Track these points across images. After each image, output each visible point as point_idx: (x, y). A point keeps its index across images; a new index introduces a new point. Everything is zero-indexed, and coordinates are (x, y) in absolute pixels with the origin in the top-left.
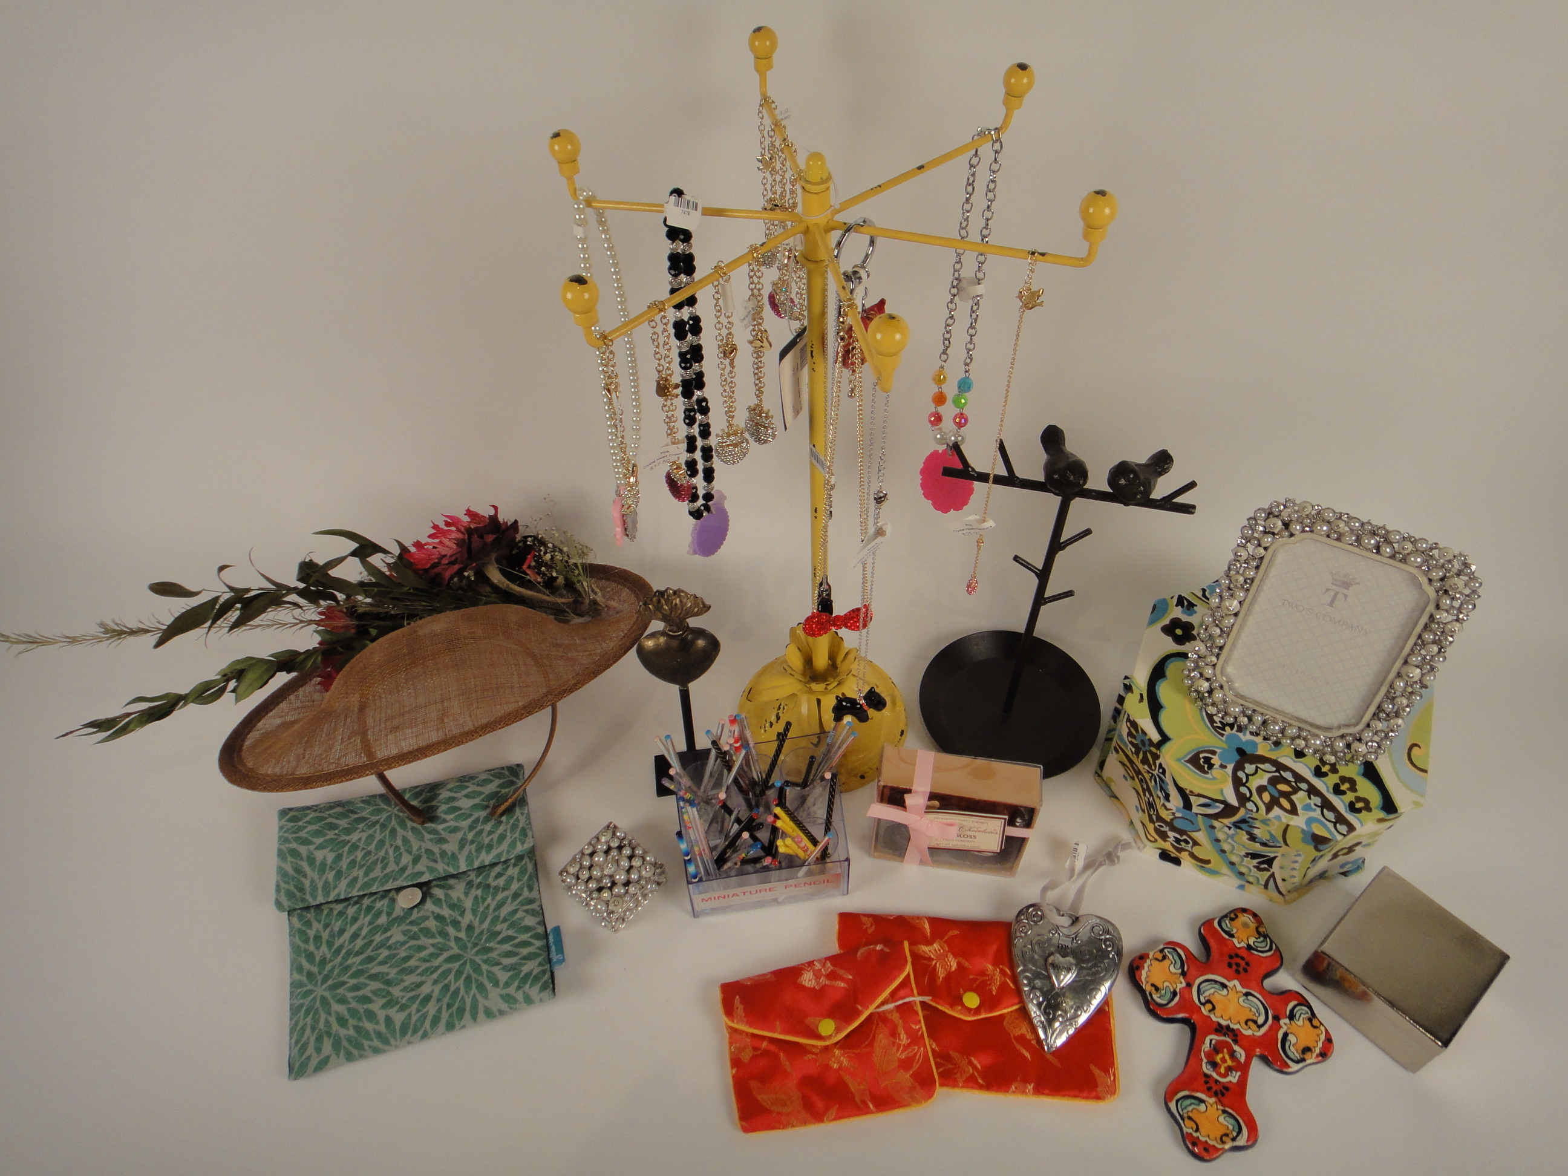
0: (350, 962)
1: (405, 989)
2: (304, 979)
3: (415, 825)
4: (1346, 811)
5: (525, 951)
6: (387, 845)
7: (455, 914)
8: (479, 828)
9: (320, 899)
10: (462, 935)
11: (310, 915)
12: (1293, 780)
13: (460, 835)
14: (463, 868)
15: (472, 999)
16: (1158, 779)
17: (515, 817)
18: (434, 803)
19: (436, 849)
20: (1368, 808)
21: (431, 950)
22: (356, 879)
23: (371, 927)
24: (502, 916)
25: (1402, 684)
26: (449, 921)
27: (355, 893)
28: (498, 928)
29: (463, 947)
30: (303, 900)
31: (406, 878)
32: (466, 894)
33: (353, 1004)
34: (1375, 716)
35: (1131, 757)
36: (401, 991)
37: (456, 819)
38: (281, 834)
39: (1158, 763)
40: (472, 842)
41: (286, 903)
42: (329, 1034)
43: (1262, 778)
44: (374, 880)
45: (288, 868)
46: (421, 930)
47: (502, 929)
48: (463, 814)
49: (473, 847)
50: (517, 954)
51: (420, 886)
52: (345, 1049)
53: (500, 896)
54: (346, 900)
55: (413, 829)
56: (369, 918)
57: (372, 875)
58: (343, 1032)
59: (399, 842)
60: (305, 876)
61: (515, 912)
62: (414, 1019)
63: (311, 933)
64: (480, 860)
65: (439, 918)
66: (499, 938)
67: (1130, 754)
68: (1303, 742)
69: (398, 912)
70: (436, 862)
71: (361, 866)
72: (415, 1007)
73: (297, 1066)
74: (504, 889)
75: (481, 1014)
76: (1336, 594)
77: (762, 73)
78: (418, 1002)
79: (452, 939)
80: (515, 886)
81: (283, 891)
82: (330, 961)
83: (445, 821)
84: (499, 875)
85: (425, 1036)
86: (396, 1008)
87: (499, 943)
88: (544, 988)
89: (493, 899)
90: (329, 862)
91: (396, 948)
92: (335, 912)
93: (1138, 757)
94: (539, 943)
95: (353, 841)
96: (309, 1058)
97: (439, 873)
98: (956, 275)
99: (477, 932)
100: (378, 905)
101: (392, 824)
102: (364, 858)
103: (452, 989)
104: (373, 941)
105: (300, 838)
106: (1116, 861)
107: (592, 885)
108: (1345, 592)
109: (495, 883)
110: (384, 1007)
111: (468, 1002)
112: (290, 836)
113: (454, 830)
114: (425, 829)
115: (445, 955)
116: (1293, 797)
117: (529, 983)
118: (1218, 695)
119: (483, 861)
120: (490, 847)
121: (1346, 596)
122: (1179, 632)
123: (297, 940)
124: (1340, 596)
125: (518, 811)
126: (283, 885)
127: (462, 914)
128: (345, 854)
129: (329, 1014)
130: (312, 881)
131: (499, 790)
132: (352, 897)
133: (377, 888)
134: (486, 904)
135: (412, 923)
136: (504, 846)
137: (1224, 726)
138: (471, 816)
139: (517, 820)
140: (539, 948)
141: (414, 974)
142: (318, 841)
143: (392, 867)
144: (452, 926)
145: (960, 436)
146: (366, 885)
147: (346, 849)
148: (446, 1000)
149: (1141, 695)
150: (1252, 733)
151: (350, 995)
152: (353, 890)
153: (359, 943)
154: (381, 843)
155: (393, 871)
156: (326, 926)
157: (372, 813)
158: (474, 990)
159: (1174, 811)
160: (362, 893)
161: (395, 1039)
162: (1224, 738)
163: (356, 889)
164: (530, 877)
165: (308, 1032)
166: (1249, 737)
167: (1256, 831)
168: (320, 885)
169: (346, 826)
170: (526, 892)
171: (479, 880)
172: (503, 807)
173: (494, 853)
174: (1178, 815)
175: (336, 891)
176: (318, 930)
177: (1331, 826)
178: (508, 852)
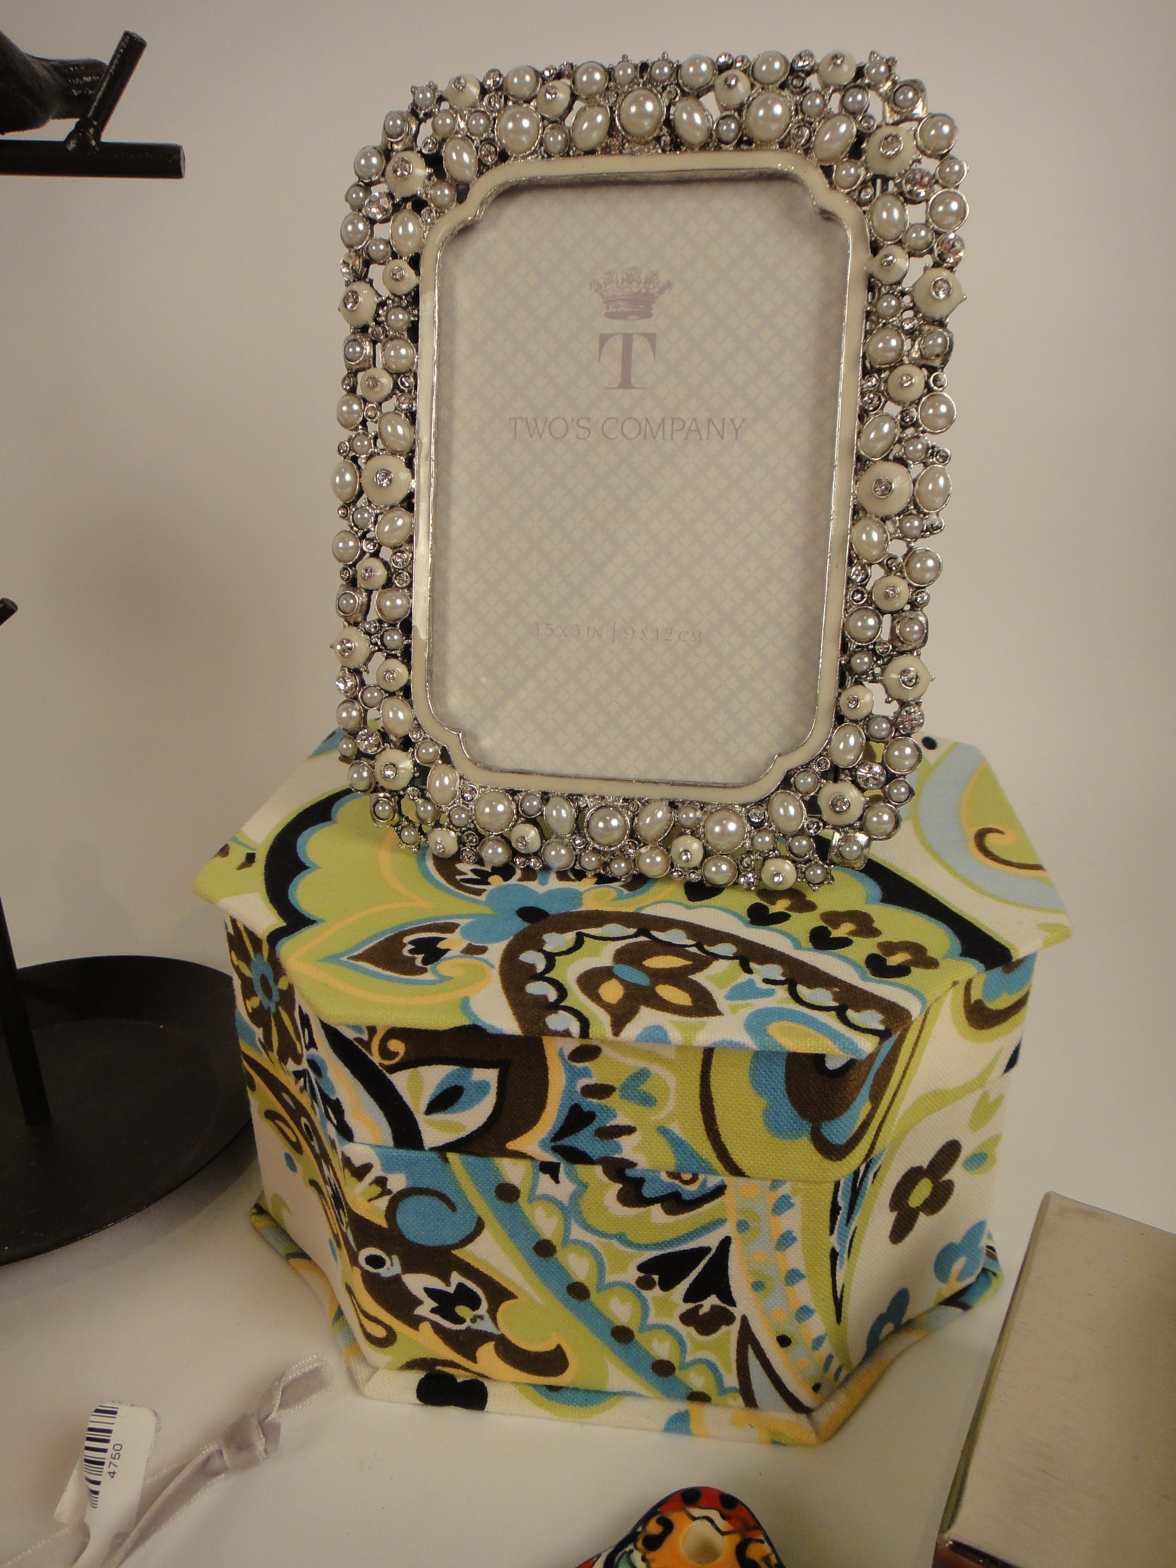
4: (864, 978)
12: (691, 942)
16: (312, 1076)
20: (921, 958)
25: (875, 536)
34: (846, 675)
39: (298, 1019)
43: (596, 953)
67: (264, 1061)
68: (696, 846)
76: (628, 340)
93: (273, 1049)
106: (260, 1444)
108: (643, 325)
116: (699, 977)
118: (442, 781)
121: (651, 338)
124: (639, 345)
137: (483, 878)
149: (252, 856)
150: (562, 875)
159: (377, 1172)
162: (483, 898)
166: (553, 883)
167: (628, 1148)
174: (397, 1182)
177: (830, 1020)
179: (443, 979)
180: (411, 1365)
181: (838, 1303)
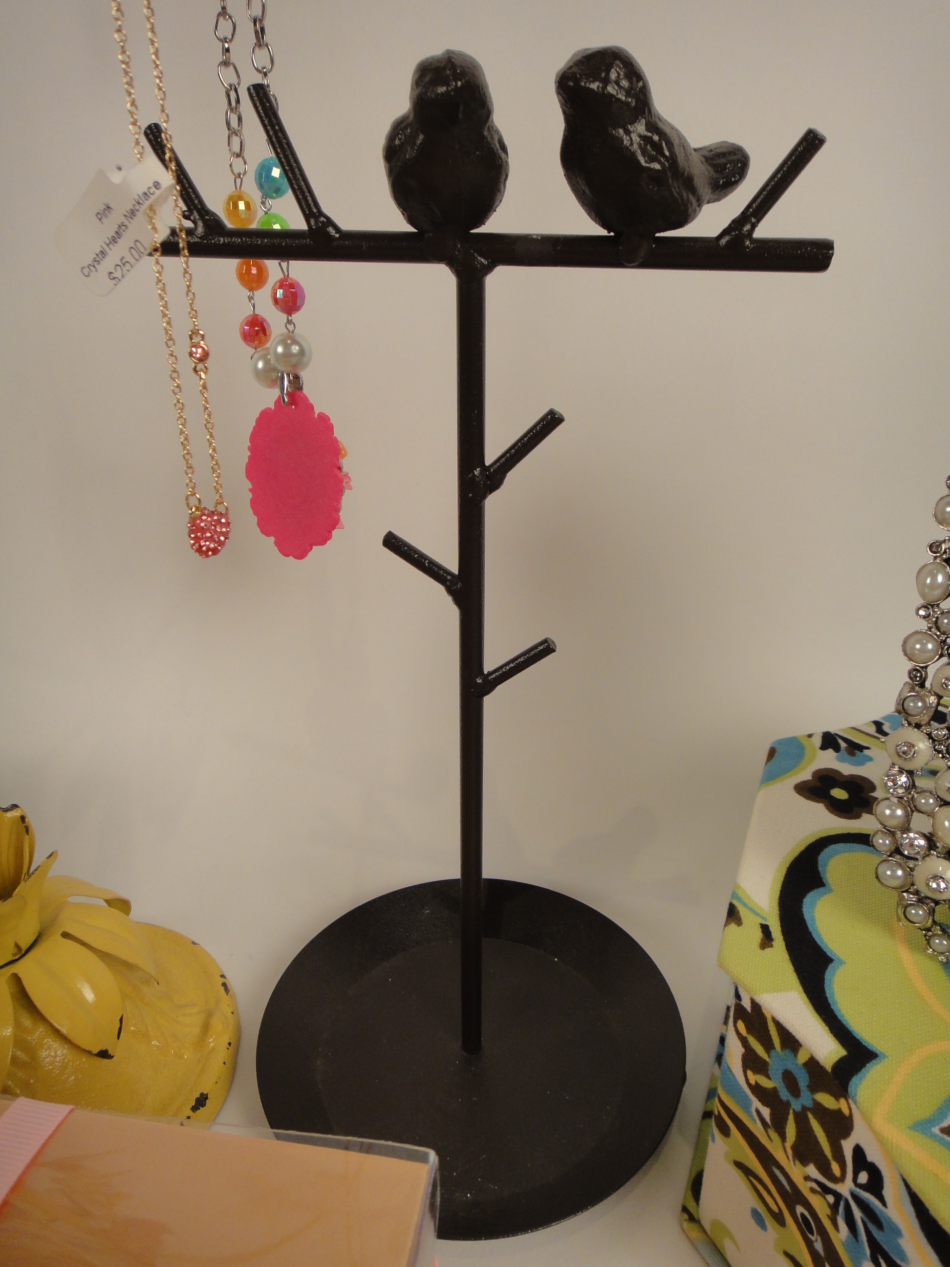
16: (857, 1214)
35: (764, 1140)
39: (848, 1147)
67: (757, 1129)
93: (783, 1136)
122: (839, 794)
145: (295, 342)
149: (765, 929)
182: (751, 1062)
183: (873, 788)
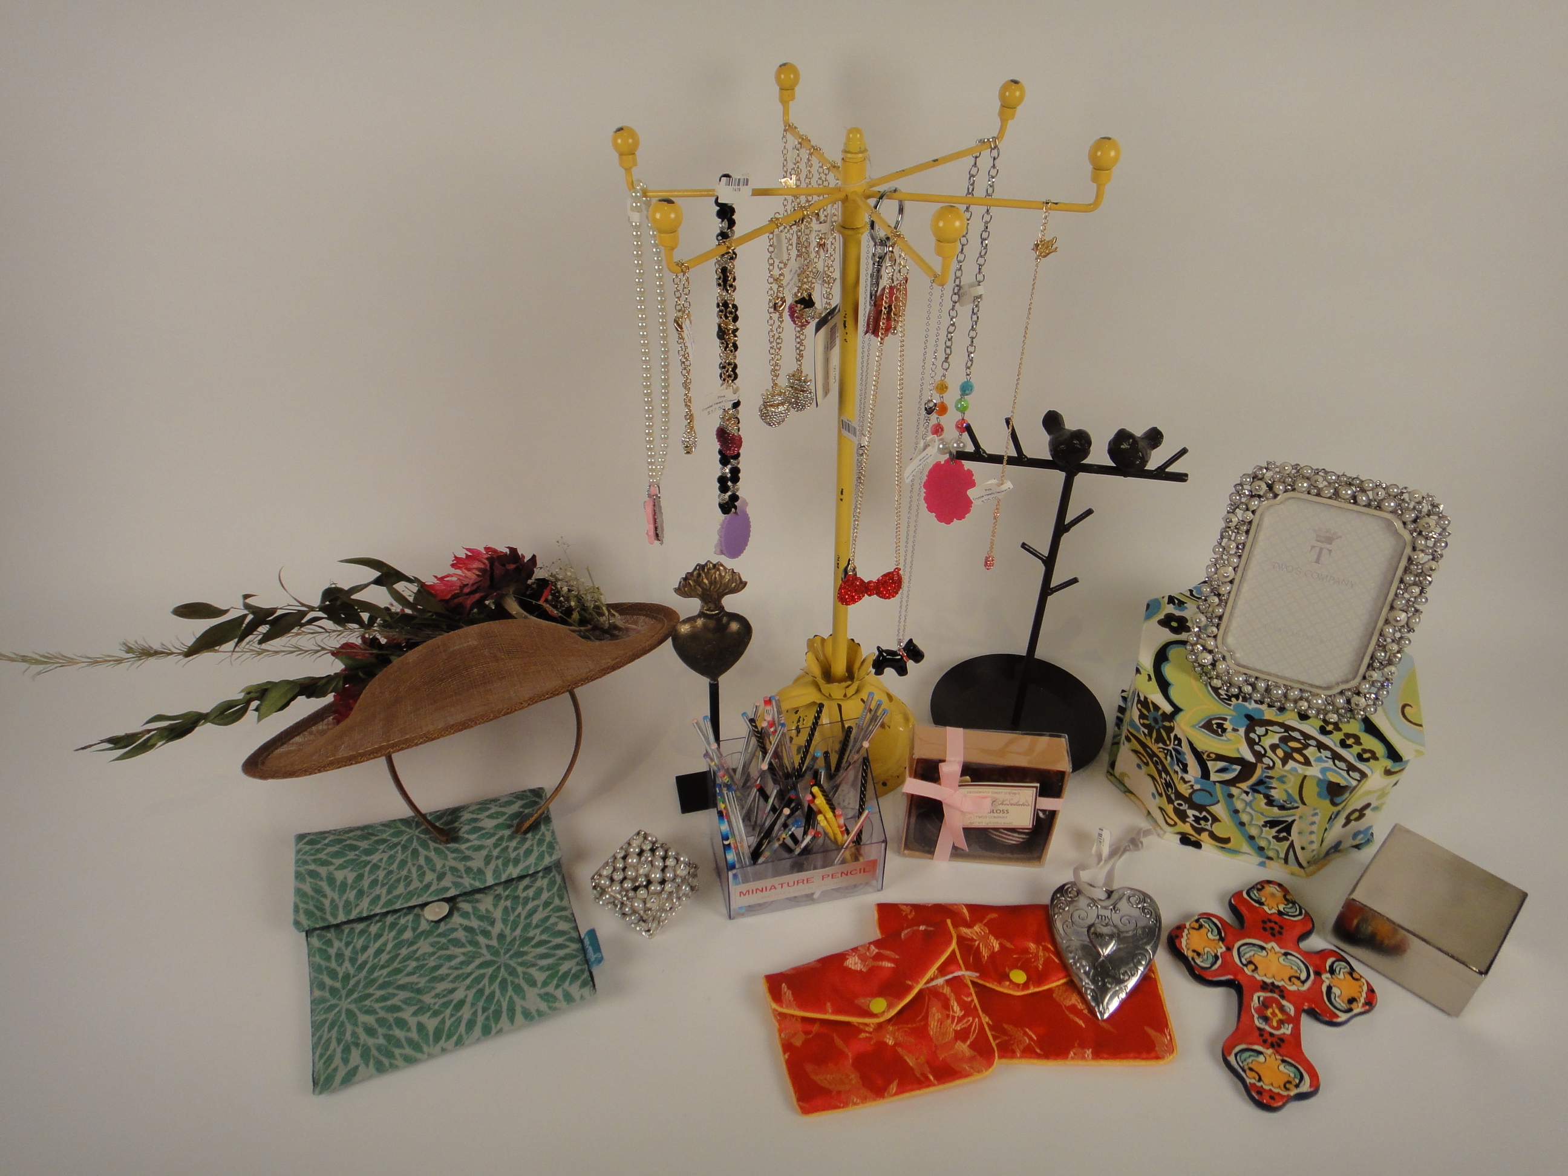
0: (376, 975)
1: (437, 996)
2: (327, 995)
3: (437, 846)
4: (1356, 761)
5: (561, 953)
6: (410, 864)
7: (485, 925)
8: (504, 844)
9: (341, 918)
10: (494, 943)
11: (331, 935)
12: (1302, 738)
13: (484, 853)
14: (490, 881)
15: (509, 1001)
16: (1173, 753)
17: (540, 833)
18: (456, 824)
19: (461, 866)
20: (1374, 757)
21: (462, 958)
22: (378, 897)
23: (396, 941)
24: (534, 922)
25: (1391, 630)
26: (478, 931)
27: (378, 910)
28: (531, 934)
29: (496, 953)
30: (323, 919)
31: (431, 894)
32: (495, 906)
33: (382, 1014)
34: (1370, 666)
35: (1145, 741)
36: (433, 997)
37: (479, 838)
38: (299, 857)
39: (1172, 736)
40: (498, 858)
41: (306, 923)
42: (357, 1045)
43: (1273, 737)
44: (398, 897)
45: (307, 888)
46: (450, 941)
47: (536, 934)
48: (487, 833)
49: (500, 862)
50: (554, 955)
51: (447, 900)
52: (375, 1058)
53: (530, 905)
54: (369, 918)
55: (435, 849)
56: (393, 933)
57: (396, 893)
58: (371, 1041)
59: (422, 861)
60: (325, 896)
61: (548, 918)
62: (448, 1023)
63: (332, 952)
64: (507, 873)
65: (468, 929)
66: (533, 943)
67: (1142, 737)
68: (1306, 704)
69: (424, 926)
70: (462, 877)
71: (383, 885)
72: (448, 1012)
73: (322, 1079)
74: (533, 899)
75: (519, 1017)
76: (1321, 549)
77: (784, 102)
78: (451, 1007)
79: (483, 946)
80: (545, 896)
81: (301, 911)
82: (354, 976)
83: (468, 840)
84: (527, 888)
85: (459, 1043)
86: (428, 1014)
87: (533, 947)
88: (584, 984)
89: (523, 909)
90: (350, 881)
91: (424, 959)
92: (357, 931)
93: (1151, 737)
94: (575, 946)
95: (374, 861)
96: (336, 1070)
97: (466, 887)
98: (957, 282)
99: (509, 939)
100: (403, 921)
101: (413, 846)
102: (386, 876)
103: (487, 992)
104: (399, 954)
105: (320, 859)
106: (1140, 846)
107: (628, 885)
108: (1328, 546)
109: (525, 894)
110: (415, 1014)
111: (505, 1005)
112: (309, 858)
113: (479, 848)
114: (448, 848)
115: (478, 962)
116: (1305, 752)
117: (569, 979)
118: (1222, 666)
119: (510, 874)
120: (516, 861)
121: (1330, 551)
122: (1174, 624)
123: (318, 959)
124: (1325, 552)
125: (543, 827)
126: (301, 905)
127: (492, 923)
128: (366, 874)
129: (356, 1024)
130: (333, 901)
131: (521, 810)
132: (375, 915)
133: (402, 904)
134: (516, 913)
135: (439, 935)
136: (532, 860)
137: (1229, 698)
138: (493, 835)
139: (543, 834)
140: (574, 950)
141: (445, 982)
142: (338, 862)
143: (416, 884)
144: (482, 935)
145: (962, 442)
146: (390, 902)
147: (367, 869)
148: (481, 1004)
149: (1149, 675)
150: (1256, 702)
151: (377, 1006)
152: (376, 907)
153: (384, 957)
154: (403, 863)
155: (416, 889)
156: (347, 944)
157: (394, 835)
158: (510, 992)
159: (1192, 783)
160: (385, 910)
161: (428, 1045)
162: (1232, 707)
163: (379, 906)
164: (559, 889)
165: (334, 1044)
166: (1253, 705)
167: (1273, 792)
168: (341, 905)
169: (367, 847)
170: (557, 901)
171: (507, 893)
172: (527, 825)
173: (521, 866)
174: (1197, 787)
175: (358, 910)
176: (339, 949)
177: (1344, 774)
178: (536, 865)
179: (1229, 740)
180: (1178, 833)
181: (1322, 841)
182: (1142, 716)
183: (1187, 621)
